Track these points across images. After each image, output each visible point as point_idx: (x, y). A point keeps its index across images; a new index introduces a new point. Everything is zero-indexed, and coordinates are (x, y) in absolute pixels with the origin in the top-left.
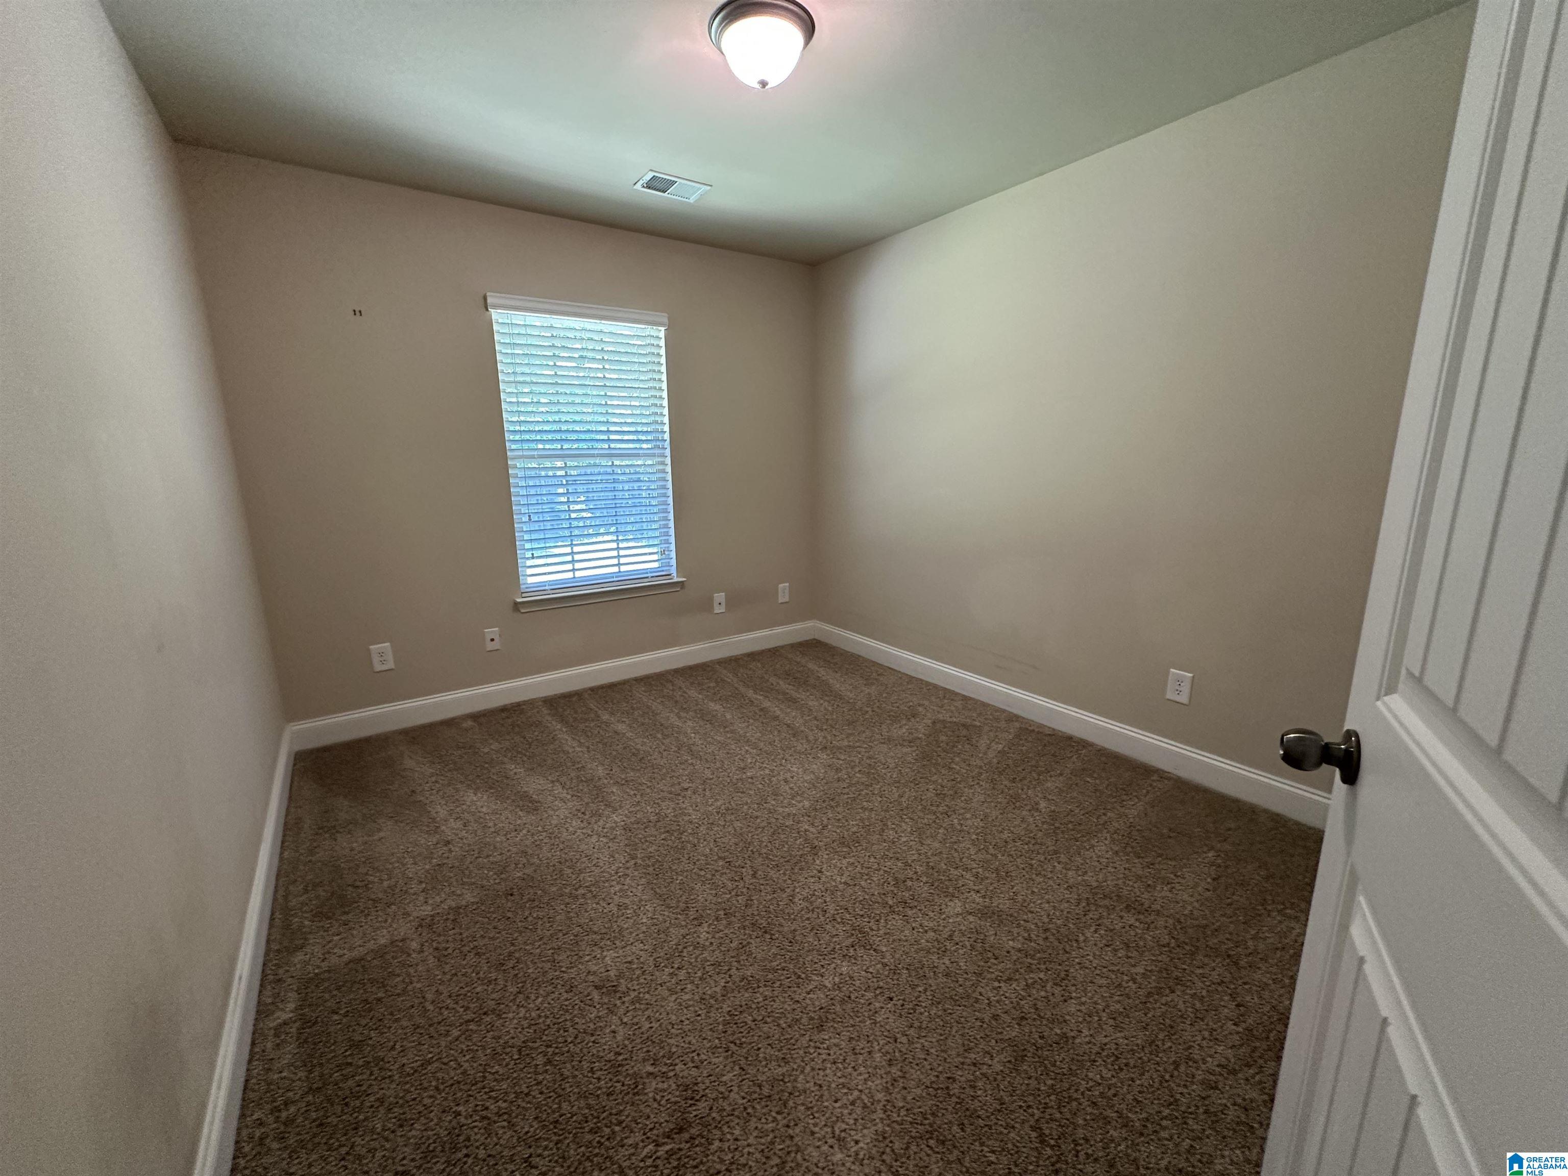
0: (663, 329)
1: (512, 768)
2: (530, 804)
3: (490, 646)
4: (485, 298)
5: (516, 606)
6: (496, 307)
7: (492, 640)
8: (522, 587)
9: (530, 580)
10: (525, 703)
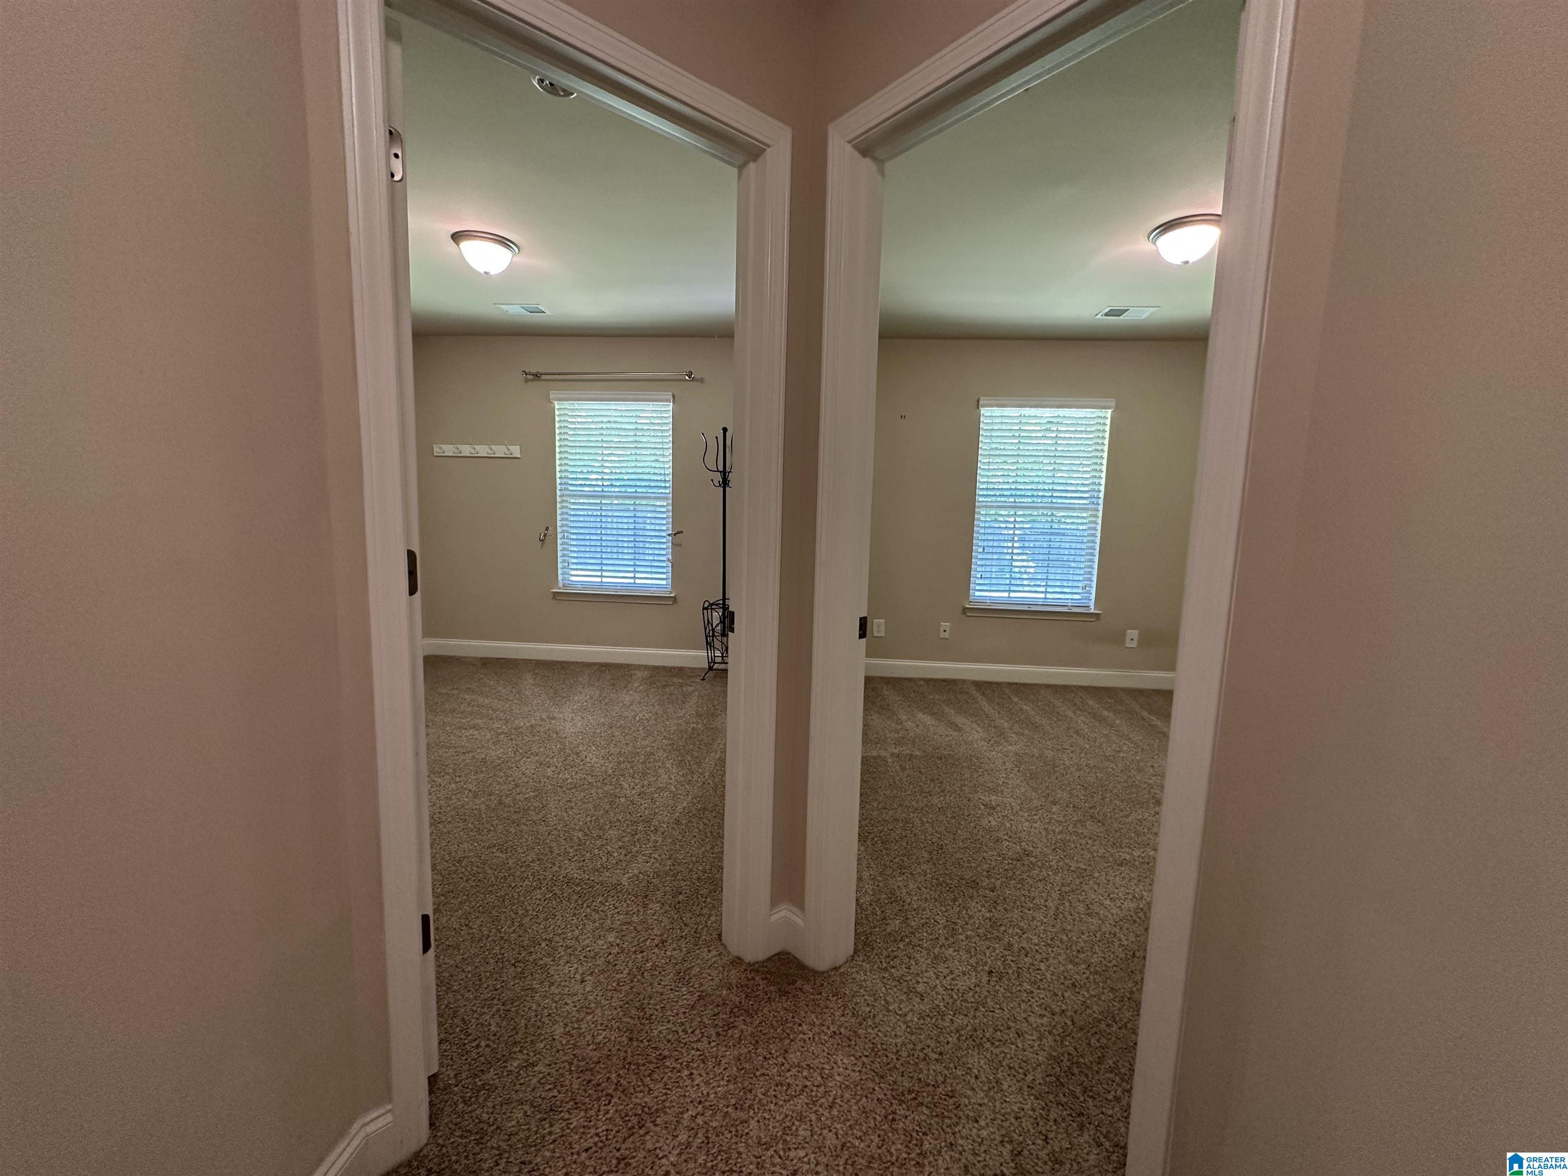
0: (1110, 411)
1: (947, 709)
2: (957, 728)
3: (942, 635)
4: (978, 401)
5: (965, 610)
6: (984, 406)
7: (945, 631)
8: (971, 598)
9: (977, 594)
10: (959, 680)
